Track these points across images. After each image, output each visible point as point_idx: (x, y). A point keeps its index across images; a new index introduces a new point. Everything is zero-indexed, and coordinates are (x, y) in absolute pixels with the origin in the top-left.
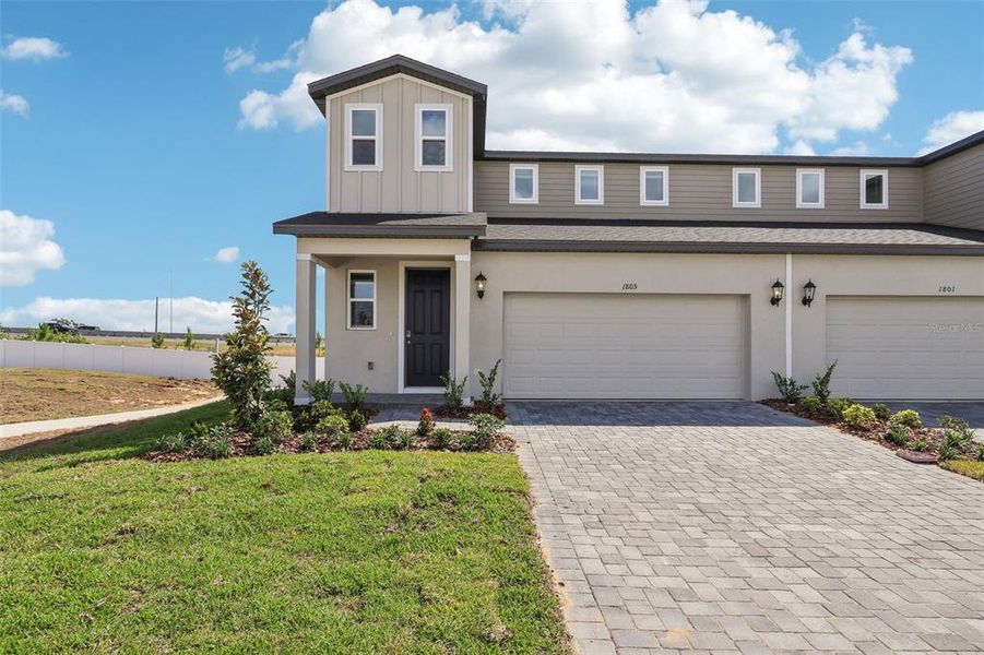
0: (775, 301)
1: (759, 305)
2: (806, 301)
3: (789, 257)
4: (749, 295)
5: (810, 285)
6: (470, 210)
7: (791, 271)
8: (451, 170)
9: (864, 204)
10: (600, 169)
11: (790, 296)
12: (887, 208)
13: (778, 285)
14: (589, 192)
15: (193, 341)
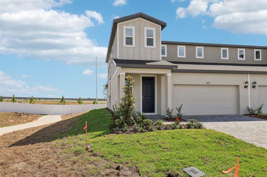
0: (246, 87)
1: (242, 88)
2: (254, 87)
3: (249, 75)
4: (239, 85)
5: (255, 83)
6: (161, 60)
7: (249, 78)
8: (155, 47)
9: (255, 59)
10: (184, 47)
11: (249, 85)
12: (261, 60)
13: (247, 82)
14: (181, 54)
15: (15, 100)
